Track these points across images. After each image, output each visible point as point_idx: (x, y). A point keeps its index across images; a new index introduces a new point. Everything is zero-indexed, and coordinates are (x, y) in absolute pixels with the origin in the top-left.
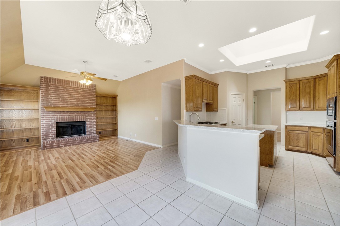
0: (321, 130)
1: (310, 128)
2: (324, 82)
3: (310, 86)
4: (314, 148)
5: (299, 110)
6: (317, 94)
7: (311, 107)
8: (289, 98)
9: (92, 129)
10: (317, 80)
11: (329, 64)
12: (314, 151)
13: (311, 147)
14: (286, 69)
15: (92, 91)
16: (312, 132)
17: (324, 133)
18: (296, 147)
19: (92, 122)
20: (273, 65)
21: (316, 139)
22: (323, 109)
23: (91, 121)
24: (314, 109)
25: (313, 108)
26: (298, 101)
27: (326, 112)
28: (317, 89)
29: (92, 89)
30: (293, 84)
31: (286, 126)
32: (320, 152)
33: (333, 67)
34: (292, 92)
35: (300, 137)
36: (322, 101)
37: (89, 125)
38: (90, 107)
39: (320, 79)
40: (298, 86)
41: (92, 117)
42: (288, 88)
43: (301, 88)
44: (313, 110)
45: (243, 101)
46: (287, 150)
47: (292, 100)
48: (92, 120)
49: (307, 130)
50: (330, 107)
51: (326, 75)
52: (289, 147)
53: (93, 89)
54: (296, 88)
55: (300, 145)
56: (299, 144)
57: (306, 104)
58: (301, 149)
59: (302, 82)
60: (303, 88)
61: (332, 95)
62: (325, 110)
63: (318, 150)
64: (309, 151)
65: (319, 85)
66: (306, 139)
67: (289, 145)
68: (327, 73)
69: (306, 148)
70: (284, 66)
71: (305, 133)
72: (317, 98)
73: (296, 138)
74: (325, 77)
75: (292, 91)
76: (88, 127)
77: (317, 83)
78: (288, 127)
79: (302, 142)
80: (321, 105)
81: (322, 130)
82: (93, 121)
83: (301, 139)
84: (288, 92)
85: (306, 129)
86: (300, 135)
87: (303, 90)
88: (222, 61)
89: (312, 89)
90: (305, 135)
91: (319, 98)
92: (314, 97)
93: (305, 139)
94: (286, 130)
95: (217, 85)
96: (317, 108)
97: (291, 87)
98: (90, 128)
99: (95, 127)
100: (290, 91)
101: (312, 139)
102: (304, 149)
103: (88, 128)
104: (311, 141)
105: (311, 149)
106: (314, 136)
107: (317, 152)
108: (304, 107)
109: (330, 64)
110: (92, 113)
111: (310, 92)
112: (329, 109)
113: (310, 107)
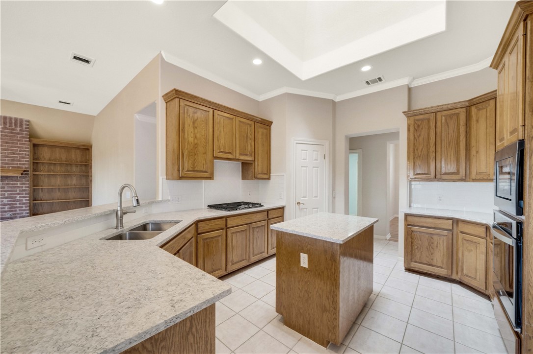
0: (481, 231)
1: (456, 221)
2: (488, 114)
3: (458, 124)
4: (465, 272)
5: (435, 178)
6: (473, 143)
7: (461, 173)
8: (414, 152)
9: (18, 214)
10: (474, 109)
11: (500, 50)
12: (466, 280)
13: (460, 269)
14: (410, 90)
15: (18, 134)
16: (462, 232)
17: (488, 238)
18: (427, 264)
19: (18, 198)
20: (380, 79)
21: (470, 251)
22: (485, 177)
23: (16, 197)
24: (468, 177)
25: (464, 175)
26: (432, 159)
27: (493, 184)
28: (472, 131)
29: (18, 129)
30: (423, 120)
31: (407, 216)
32: (479, 284)
33: (510, 53)
34: (421, 139)
35: (435, 243)
36: (484, 161)
37: (8, 204)
38: (13, 167)
39: (480, 106)
40: (432, 125)
41: (18, 187)
42: (412, 129)
43: (439, 130)
44: (464, 179)
45: (325, 158)
46: (409, 270)
47: (420, 157)
48: (19, 194)
49: (451, 228)
50: (502, 173)
51: (492, 97)
52: (412, 266)
53: (20, 130)
54: (429, 128)
55: (435, 260)
56: (432, 260)
57: (449, 166)
58: (437, 271)
59: (442, 116)
60: (443, 129)
61: (509, 139)
62: (492, 180)
63: (475, 279)
64: (454, 277)
65: (477, 121)
66: (448, 248)
67: (411, 259)
68: (496, 91)
69: (448, 269)
70: (404, 81)
71: (445, 233)
72: (473, 152)
73: (426, 244)
74: (491, 101)
75: (420, 135)
76: (6, 209)
77: (474, 116)
78: (409, 218)
79: (439, 256)
80: (483, 169)
81: (484, 230)
82: (20, 197)
83: (437, 247)
84: (412, 138)
85: (448, 225)
86: (435, 237)
87: (443, 134)
88: (257, 62)
89: (462, 130)
90: (445, 238)
91: (477, 152)
92: (466, 150)
93: (445, 248)
94: (405, 225)
95: (267, 124)
96: (473, 176)
97: (418, 126)
98: (10, 211)
99: (25, 210)
100: (416, 137)
101: (460, 249)
102: (443, 272)
103: (5, 212)
104: (460, 255)
105: (460, 274)
106: (465, 242)
107: (474, 284)
108: (446, 174)
109: (503, 48)
110: (18, 181)
111: (458, 137)
112: (501, 177)
113: (458, 173)
